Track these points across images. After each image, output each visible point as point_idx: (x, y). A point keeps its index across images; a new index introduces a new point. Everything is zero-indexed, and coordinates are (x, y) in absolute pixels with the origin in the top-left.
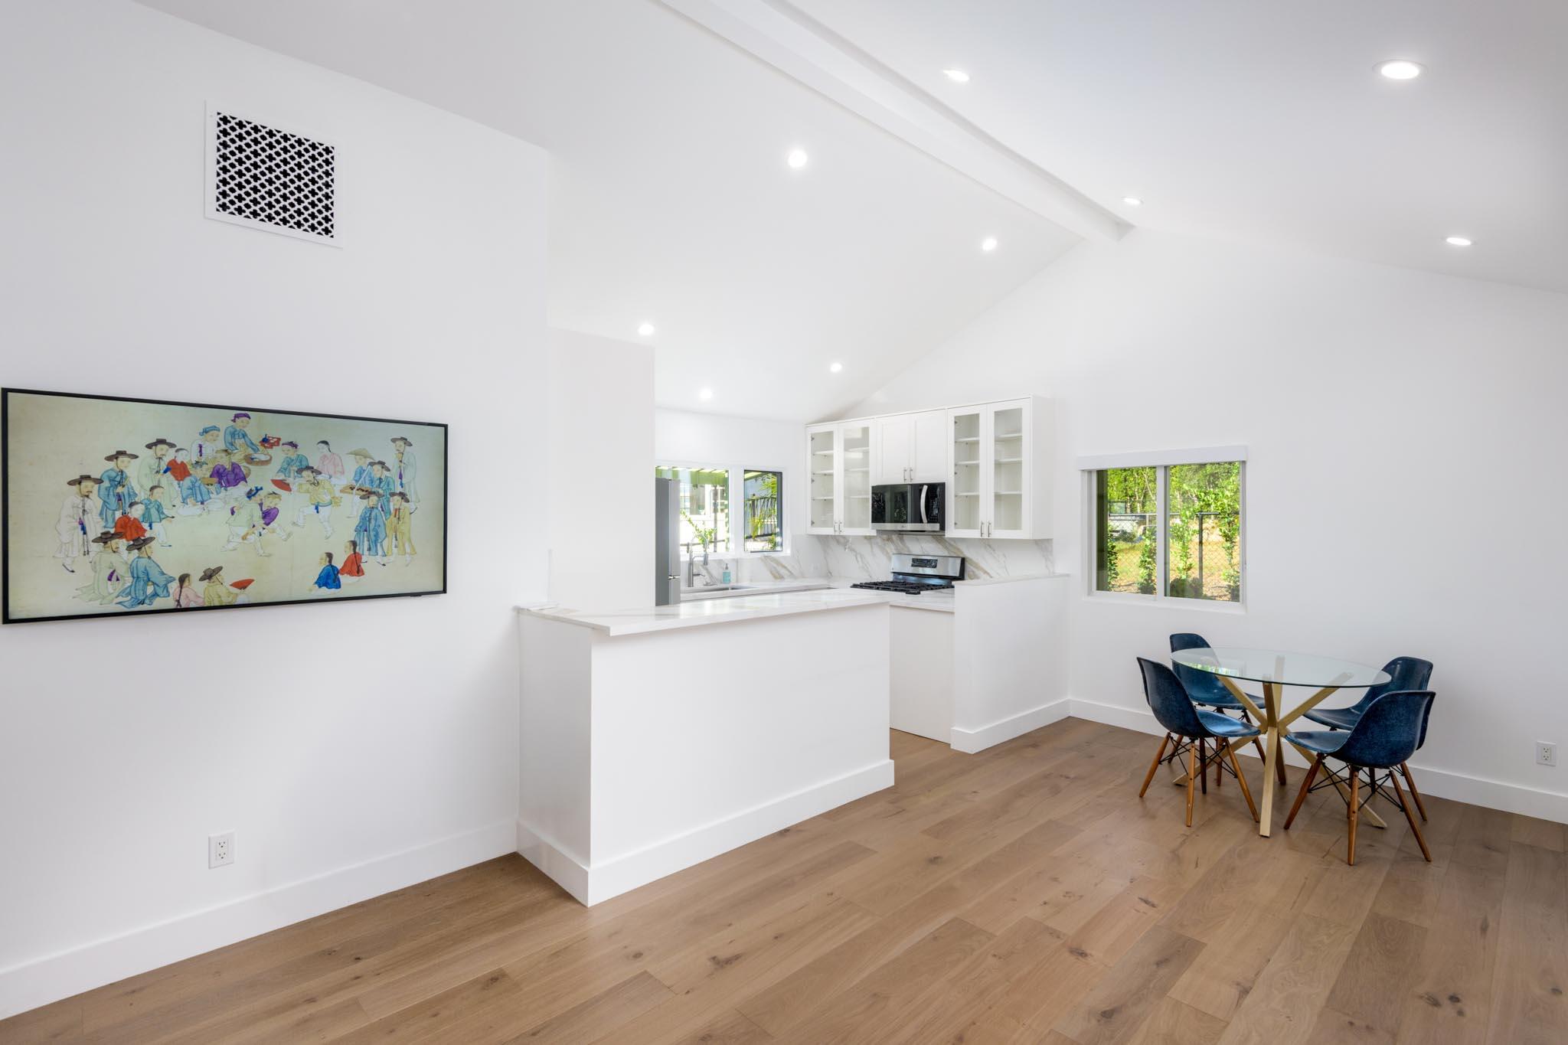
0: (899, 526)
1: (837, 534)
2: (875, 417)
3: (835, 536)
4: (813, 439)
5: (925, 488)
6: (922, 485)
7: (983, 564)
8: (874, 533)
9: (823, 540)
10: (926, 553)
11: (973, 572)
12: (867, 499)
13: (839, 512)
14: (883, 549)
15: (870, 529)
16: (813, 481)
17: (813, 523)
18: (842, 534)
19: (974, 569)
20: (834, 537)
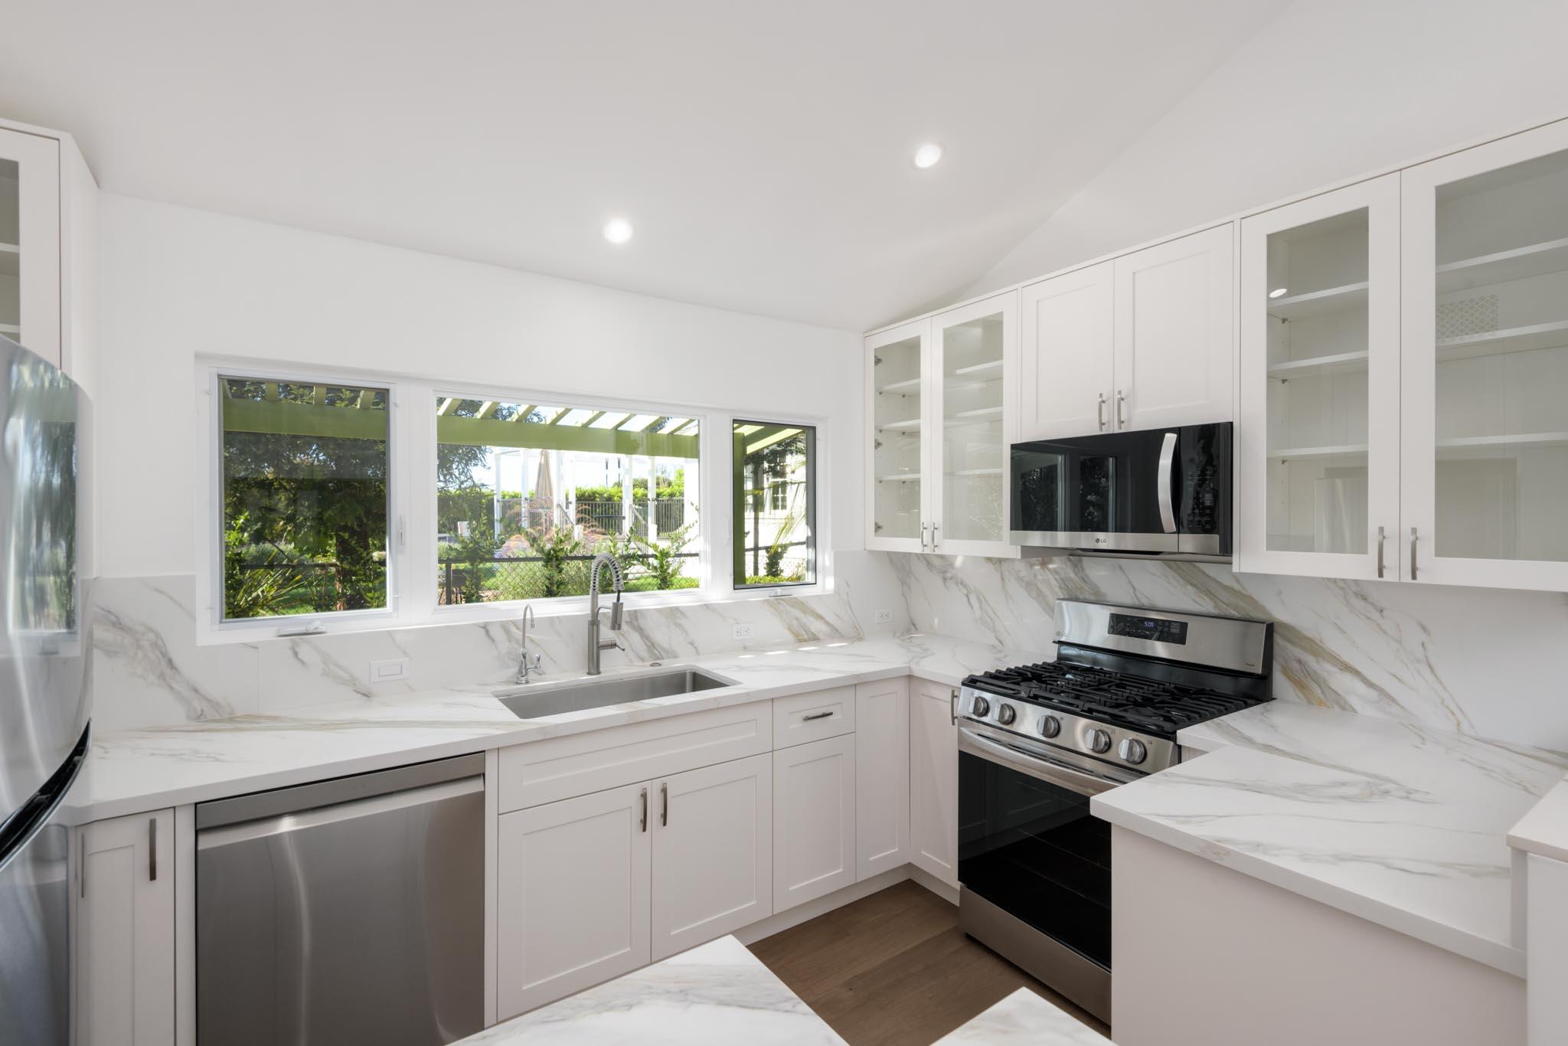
0: (1086, 539)
1: (927, 551)
2: (1018, 286)
3: (923, 555)
4: (878, 361)
5: (1170, 439)
6: (1160, 433)
7: (1333, 642)
8: (1015, 553)
9: (899, 563)
10: (1146, 602)
11: (1300, 662)
12: (1000, 476)
13: (932, 506)
14: (1030, 586)
15: (1007, 544)
16: (878, 444)
17: (878, 527)
18: (937, 552)
19: (1298, 652)
20: (924, 558)
